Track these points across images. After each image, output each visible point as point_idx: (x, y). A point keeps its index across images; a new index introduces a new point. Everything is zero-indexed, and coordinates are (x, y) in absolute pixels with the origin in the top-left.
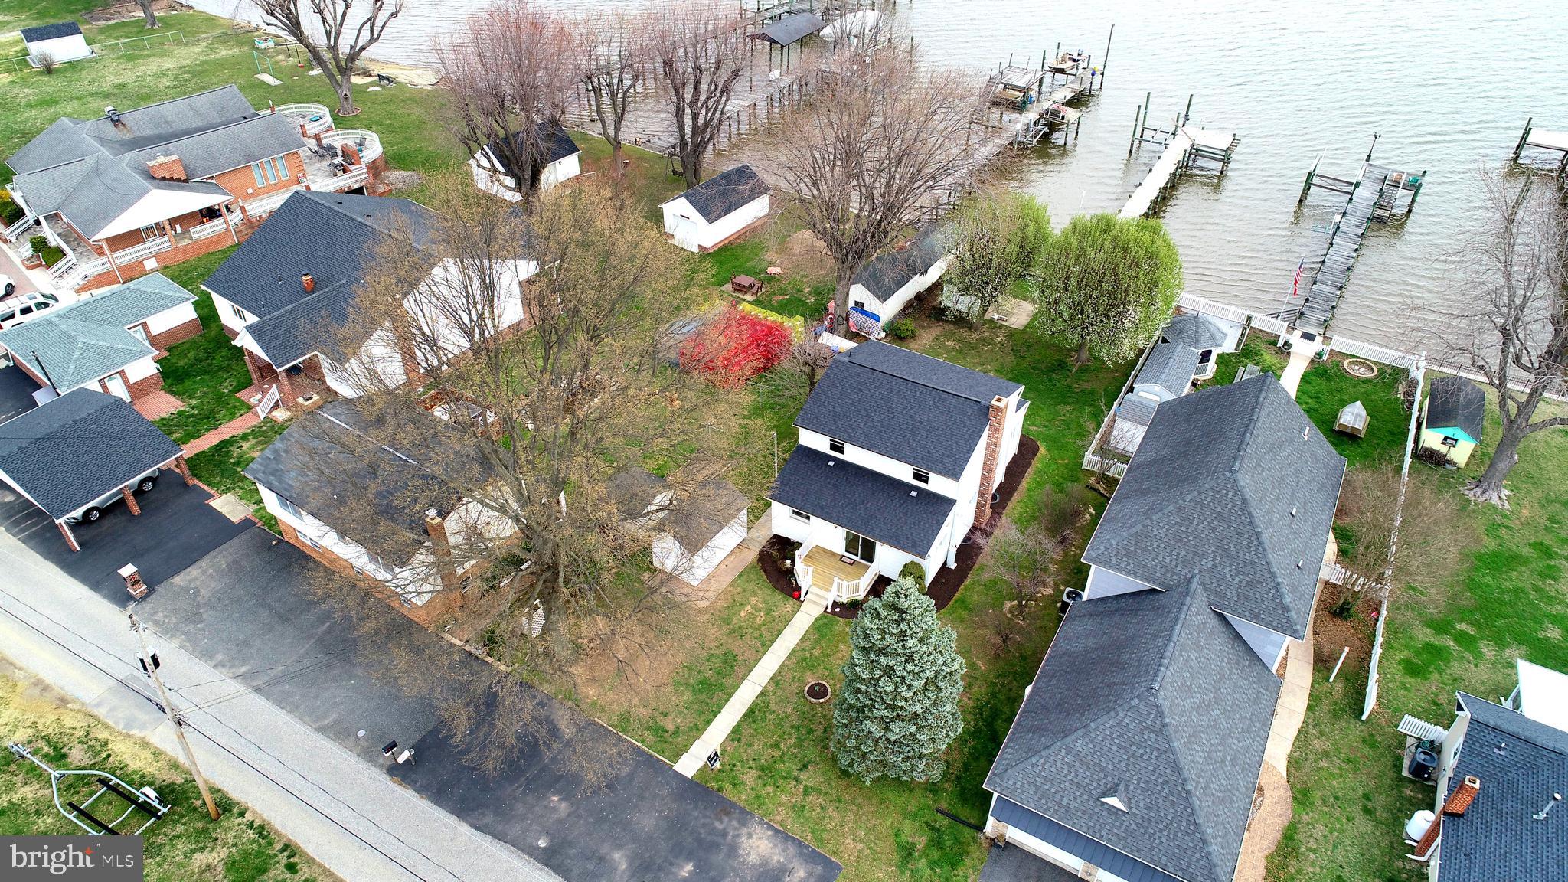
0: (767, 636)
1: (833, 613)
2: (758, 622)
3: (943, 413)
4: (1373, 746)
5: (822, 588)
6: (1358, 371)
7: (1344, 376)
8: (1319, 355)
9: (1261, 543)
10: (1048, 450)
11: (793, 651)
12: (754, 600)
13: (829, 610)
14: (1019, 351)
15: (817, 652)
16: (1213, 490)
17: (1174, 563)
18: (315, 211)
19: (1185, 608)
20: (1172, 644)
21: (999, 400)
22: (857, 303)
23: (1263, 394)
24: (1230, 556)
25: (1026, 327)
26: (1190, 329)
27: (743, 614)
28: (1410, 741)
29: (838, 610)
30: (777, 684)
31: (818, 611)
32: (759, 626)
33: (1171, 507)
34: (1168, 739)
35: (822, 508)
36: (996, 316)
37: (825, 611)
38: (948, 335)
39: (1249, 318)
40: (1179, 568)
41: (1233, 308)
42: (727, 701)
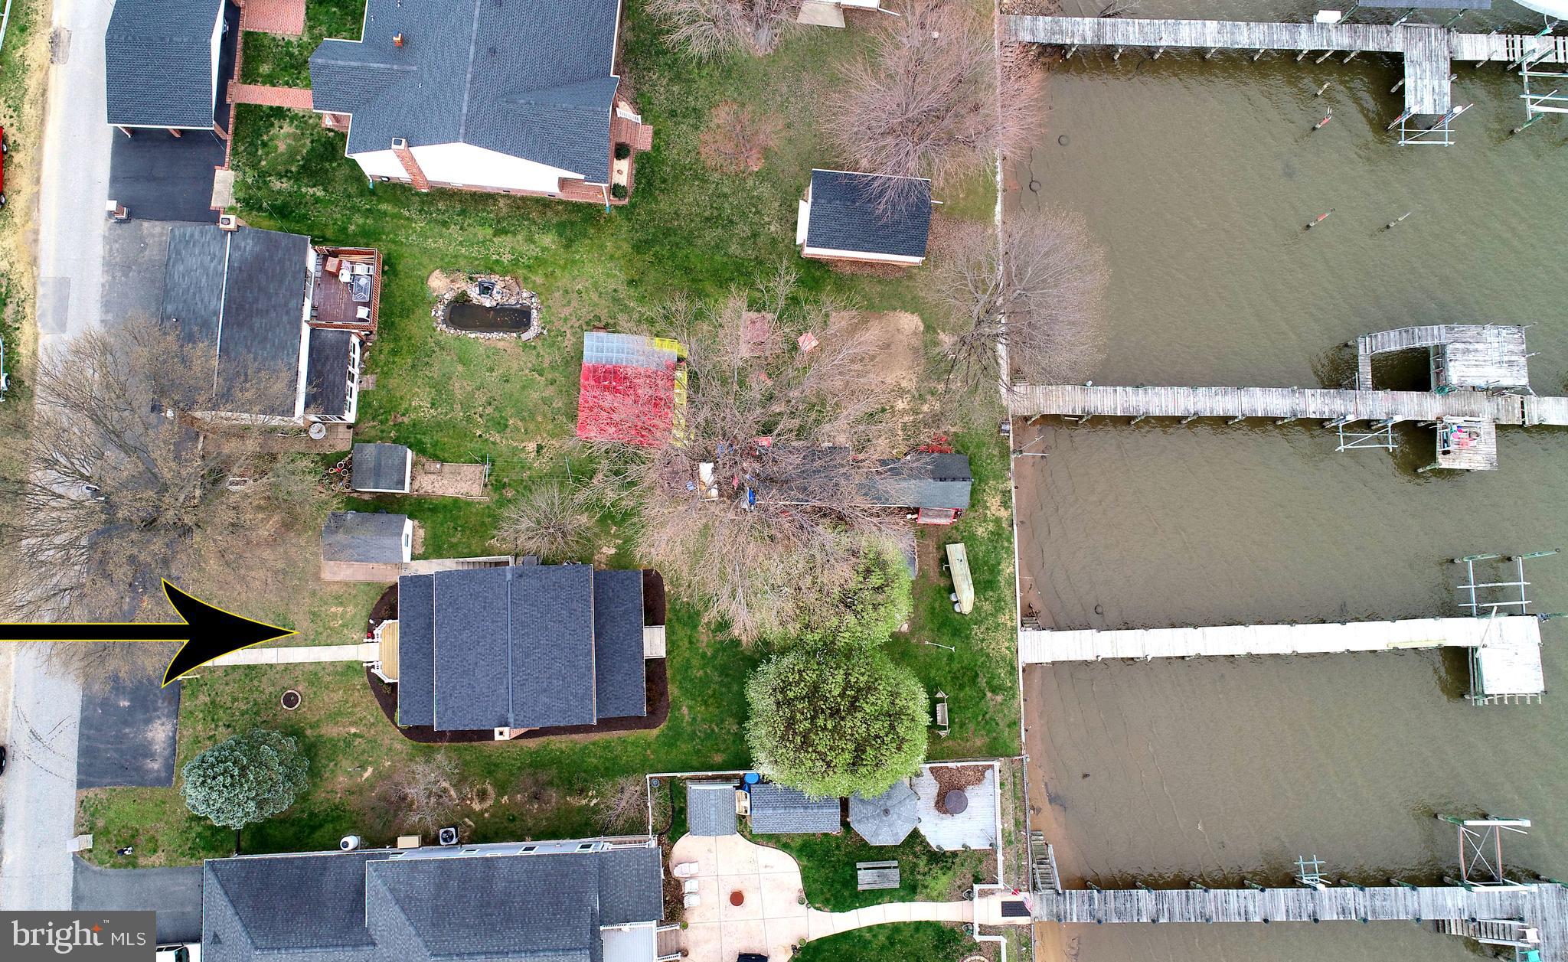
0: (322, 638)
1: (368, 669)
2: (331, 624)
3: (489, 688)
5: (377, 651)
11: (320, 663)
12: (350, 608)
13: (367, 666)
15: (328, 679)
16: (418, 945)
17: (379, 928)
29: (371, 670)
30: (286, 670)
31: (363, 658)
32: (329, 627)
33: (404, 917)
37: (365, 663)
40: (380, 933)
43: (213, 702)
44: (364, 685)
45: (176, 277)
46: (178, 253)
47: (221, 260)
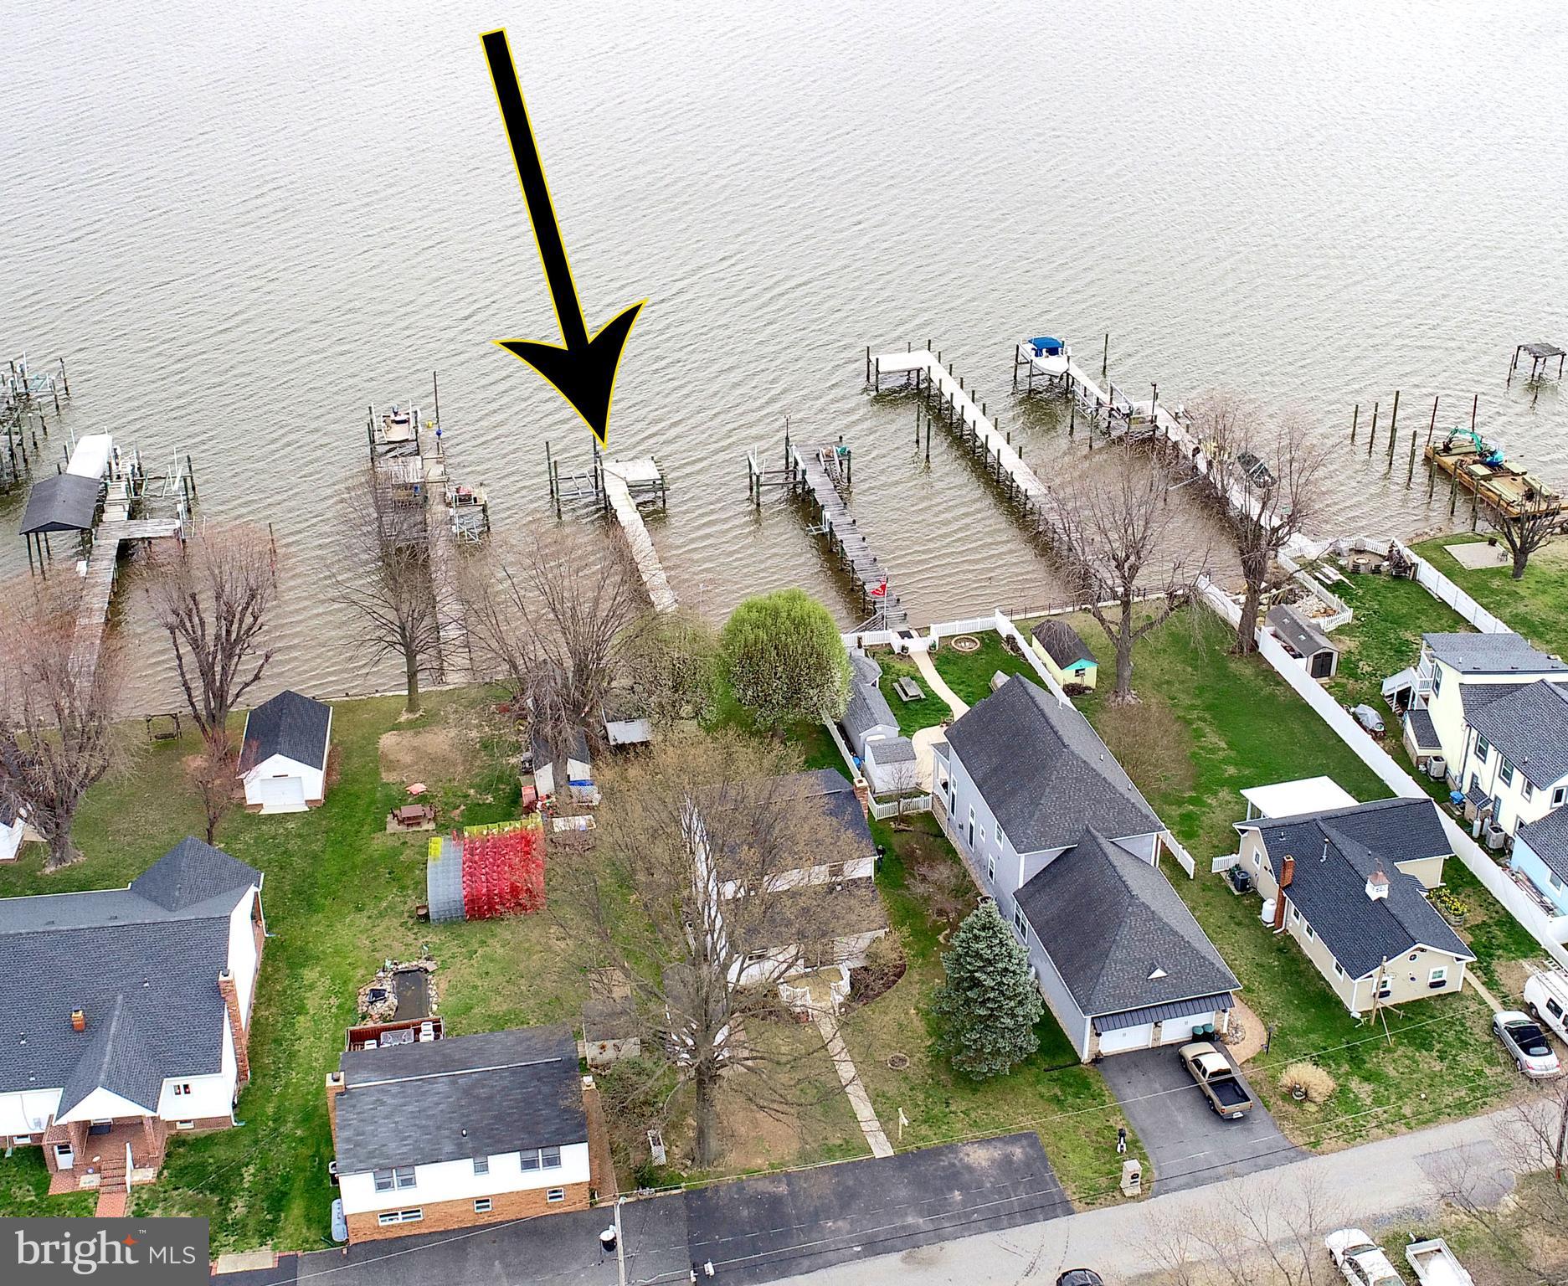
4: (1210, 890)
5: (821, 1001)
6: (967, 648)
7: (963, 656)
8: (931, 648)
9: (1110, 784)
16: (1063, 766)
19: (1103, 847)
20: (1117, 868)
23: (1029, 691)
24: (1098, 802)
28: (1224, 875)
29: (843, 1010)
30: (867, 1076)
34: (1160, 920)
39: (860, 639)
40: (1077, 829)
43: (925, 1122)
45: (405, 1150)
46: (371, 1155)
47: (382, 1090)
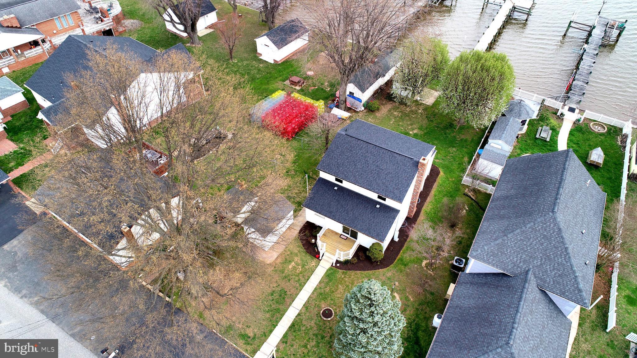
0: (302, 280)
1: (336, 267)
2: (298, 272)
3: (394, 165)
4: (612, 347)
5: (330, 253)
6: (597, 129)
7: (590, 132)
8: (578, 120)
9: (568, 254)
10: (445, 173)
11: (315, 289)
12: (296, 259)
13: (334, 265)
14: (430, 118)
15: (327, 289)
16: (542, 223)
17: (519, 261)
18: (79, 46)
19: (525, 290)
20: (519, 314)
21: (424, 159)
22: (350, 93)
23: (567, 163)
24: (550, 260)
25: (433, 104)
26: (516, 109)
27: (290, 267)
28: (632, 345)
29: (338, 265)
30: (307, 308)
31: (328, 266)
32: (298, 274)
33: (519, 231)
35: (331, 212)
36: (419, 99)
37: (332, 265)
38: (395, 109)
39: (544, 100)
40: (521, 264)
41: (536, 95)
42: (281, 318)
44: (343, 273)
